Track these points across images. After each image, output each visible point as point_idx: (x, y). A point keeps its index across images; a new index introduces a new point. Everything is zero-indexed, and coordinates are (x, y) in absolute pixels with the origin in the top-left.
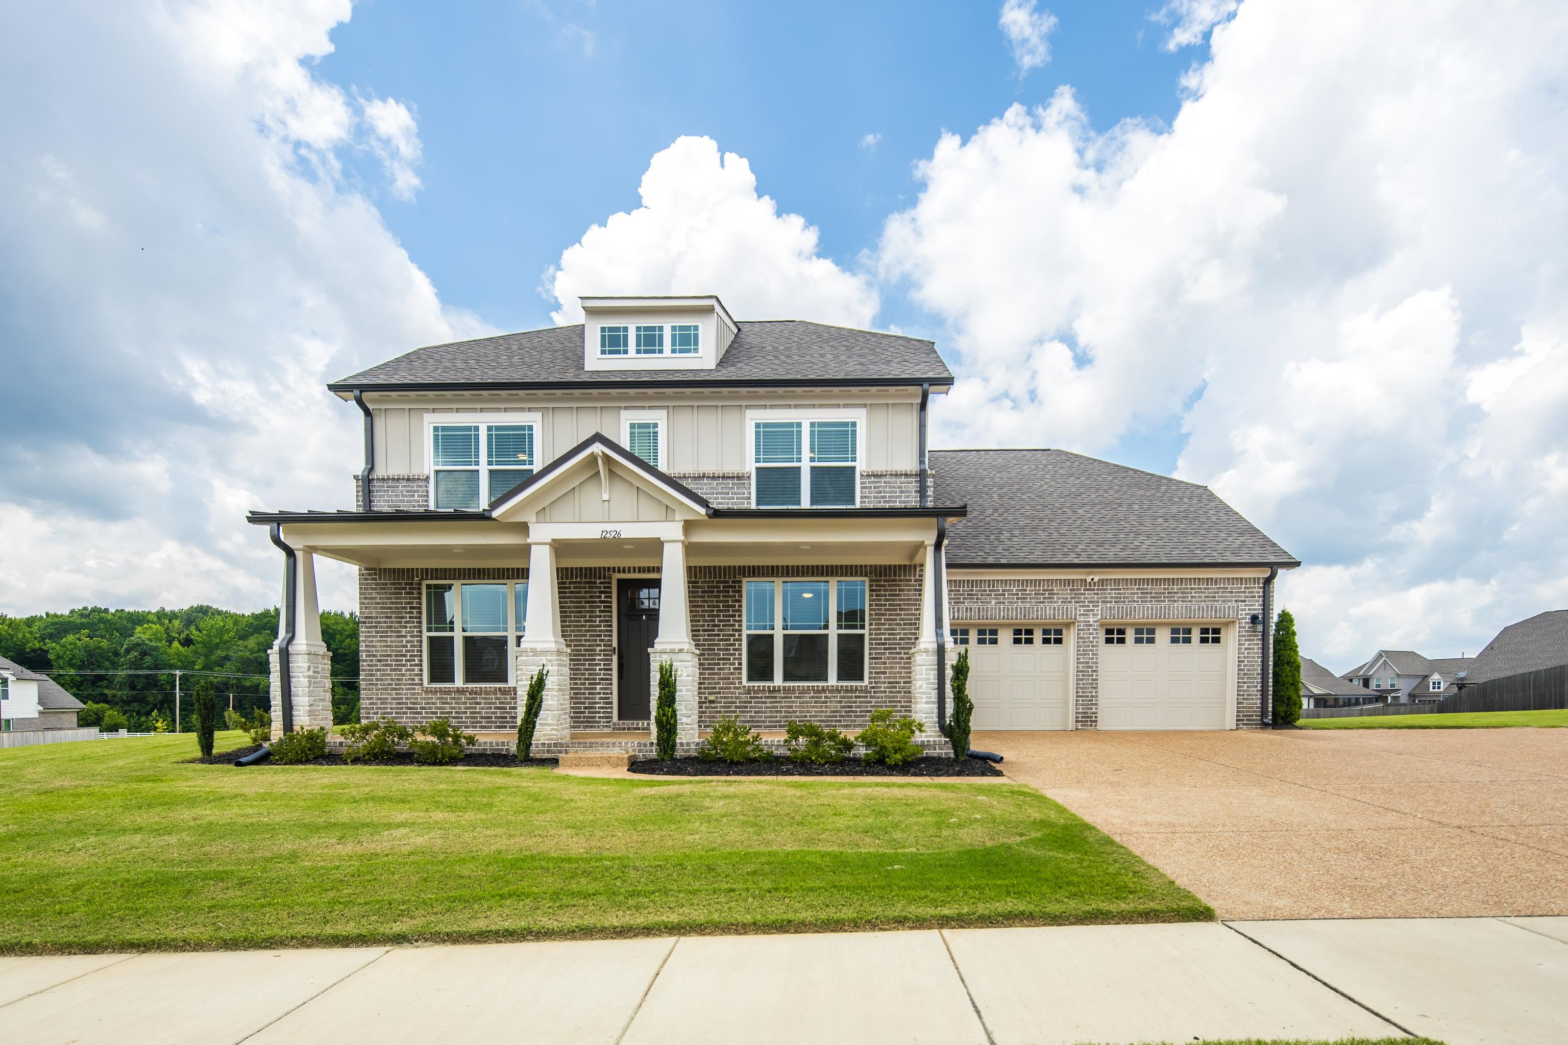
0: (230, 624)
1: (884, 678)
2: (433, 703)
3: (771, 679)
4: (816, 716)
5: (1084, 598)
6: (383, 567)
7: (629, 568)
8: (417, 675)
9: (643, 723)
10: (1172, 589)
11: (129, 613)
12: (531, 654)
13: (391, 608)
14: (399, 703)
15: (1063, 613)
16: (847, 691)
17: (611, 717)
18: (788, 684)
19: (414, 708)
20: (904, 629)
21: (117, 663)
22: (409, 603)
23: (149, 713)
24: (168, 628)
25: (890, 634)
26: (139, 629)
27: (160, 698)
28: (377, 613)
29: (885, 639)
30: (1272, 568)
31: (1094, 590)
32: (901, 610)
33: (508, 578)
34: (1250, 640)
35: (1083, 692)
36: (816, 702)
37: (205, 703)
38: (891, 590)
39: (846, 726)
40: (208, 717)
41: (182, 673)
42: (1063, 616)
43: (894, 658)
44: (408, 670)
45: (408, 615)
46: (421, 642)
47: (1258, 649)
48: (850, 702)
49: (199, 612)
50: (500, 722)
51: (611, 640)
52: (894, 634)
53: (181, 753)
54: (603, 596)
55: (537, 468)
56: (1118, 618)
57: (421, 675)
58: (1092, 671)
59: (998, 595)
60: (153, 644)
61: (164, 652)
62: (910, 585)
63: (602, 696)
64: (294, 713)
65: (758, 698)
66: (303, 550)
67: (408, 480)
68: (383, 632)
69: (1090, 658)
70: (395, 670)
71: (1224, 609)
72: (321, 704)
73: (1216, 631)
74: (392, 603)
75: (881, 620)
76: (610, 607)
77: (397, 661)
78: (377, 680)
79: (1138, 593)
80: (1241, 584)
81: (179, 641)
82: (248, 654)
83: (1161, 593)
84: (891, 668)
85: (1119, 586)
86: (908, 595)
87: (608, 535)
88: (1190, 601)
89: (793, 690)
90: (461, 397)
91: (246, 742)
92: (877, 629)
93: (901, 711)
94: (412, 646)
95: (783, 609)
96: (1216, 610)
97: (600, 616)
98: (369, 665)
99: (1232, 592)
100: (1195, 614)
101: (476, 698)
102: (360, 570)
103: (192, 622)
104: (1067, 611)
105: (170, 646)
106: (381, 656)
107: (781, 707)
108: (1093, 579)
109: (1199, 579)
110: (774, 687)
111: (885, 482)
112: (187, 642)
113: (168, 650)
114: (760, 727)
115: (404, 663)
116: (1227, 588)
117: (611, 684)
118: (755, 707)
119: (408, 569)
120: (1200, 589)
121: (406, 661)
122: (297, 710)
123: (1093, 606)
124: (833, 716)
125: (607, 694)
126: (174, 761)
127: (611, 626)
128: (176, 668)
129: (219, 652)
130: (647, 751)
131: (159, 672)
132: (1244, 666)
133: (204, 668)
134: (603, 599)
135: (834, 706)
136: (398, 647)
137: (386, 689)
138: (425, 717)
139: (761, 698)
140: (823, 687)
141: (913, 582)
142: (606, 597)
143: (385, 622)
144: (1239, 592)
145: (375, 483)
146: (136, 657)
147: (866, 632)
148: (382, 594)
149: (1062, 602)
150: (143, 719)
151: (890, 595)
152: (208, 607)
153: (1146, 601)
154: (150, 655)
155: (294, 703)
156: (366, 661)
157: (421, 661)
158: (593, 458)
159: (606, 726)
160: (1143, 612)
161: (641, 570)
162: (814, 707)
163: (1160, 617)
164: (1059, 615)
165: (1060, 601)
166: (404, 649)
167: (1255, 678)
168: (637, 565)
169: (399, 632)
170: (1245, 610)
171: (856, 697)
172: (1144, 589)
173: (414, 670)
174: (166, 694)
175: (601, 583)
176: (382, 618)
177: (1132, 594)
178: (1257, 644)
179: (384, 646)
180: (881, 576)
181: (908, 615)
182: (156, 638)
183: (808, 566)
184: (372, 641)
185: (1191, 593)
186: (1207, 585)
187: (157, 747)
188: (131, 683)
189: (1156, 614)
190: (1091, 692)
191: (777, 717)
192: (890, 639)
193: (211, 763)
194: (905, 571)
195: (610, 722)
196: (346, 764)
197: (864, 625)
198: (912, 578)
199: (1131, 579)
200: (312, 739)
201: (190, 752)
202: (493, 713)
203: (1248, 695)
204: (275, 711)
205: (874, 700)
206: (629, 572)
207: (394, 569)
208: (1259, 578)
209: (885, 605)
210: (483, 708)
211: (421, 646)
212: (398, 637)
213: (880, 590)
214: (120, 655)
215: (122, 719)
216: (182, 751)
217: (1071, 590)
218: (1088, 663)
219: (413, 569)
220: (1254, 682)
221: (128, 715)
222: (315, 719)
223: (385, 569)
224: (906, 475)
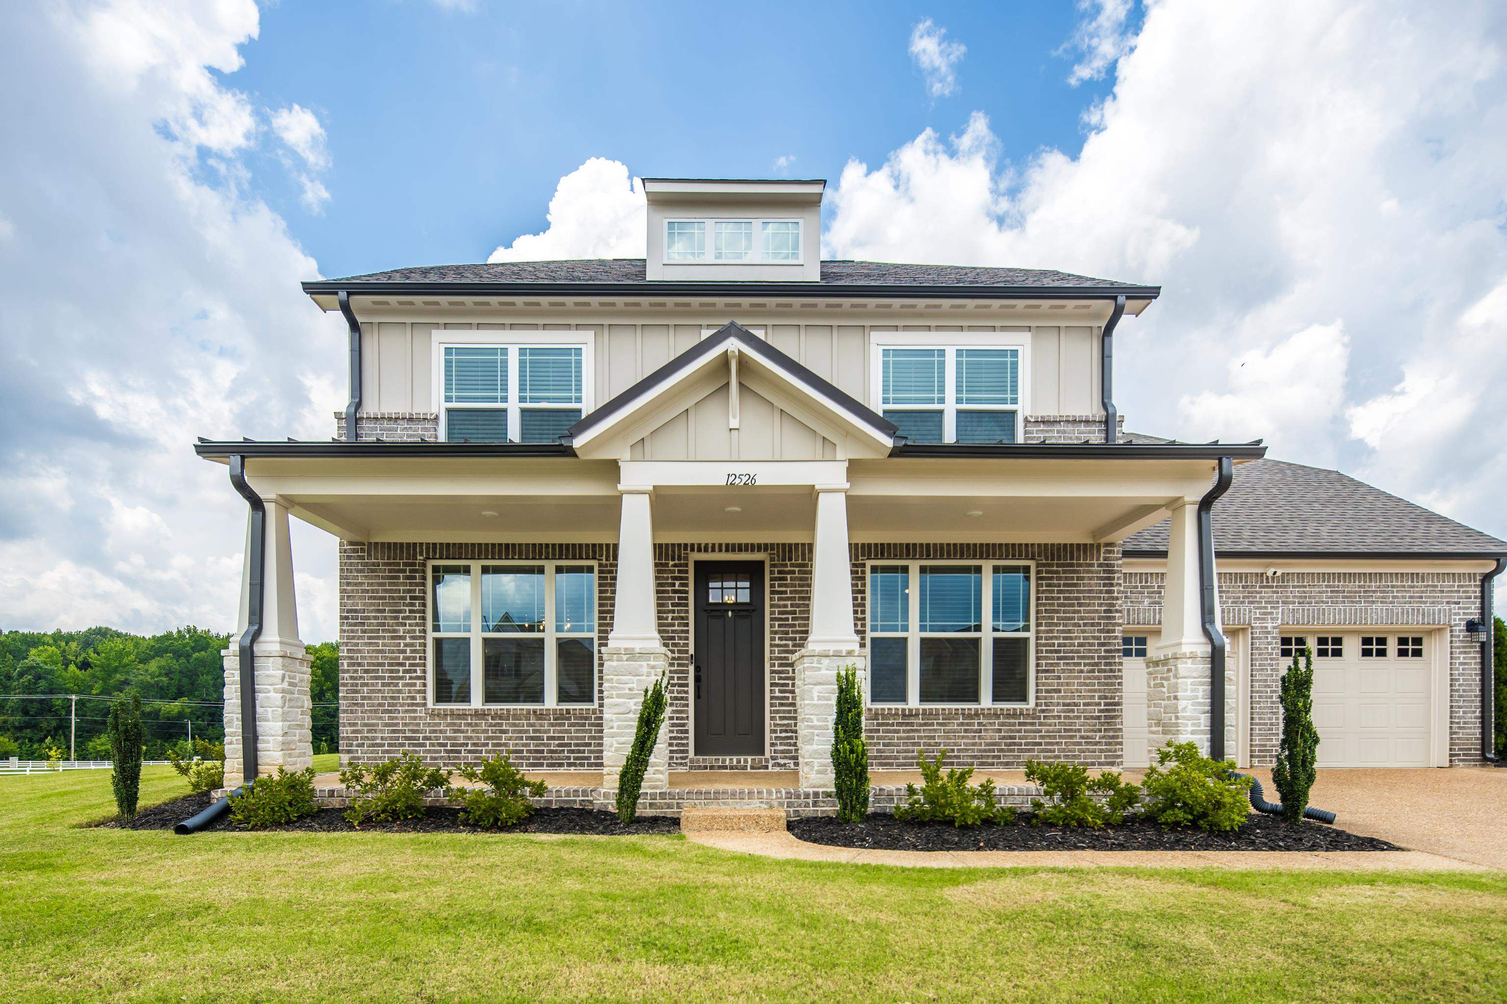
0: (130, 646)
1: (1058, 698)
2: (441, 732)
3: (903, 698)
4: (967, 750)
5: (1261, 597)
6: (373, 540)
7: (714, 545)
8: (419, 692)
9: (731, 760)
10: (1369, 587)
11: (23, 634)
12: (625, 657)
13: (384, 598)
14: (394, 731)
15: (1234, 616)
16: (1008, 716)
17: (687, 751)
18: (928, 706)
19: (414, 739)
20: (1083, 632)
21: (9, 686)
22: (409, 591)
23: (42, 740)
24: (64, 651)
25: (1065, 638)
26: (33, 651)
27: (54, 724)
28: (364, 604)
29: (1059, 645)
30: (1498, 560)
31: (1272, 587)
32: (1080, 605)
33: (547, 558)
34: (1465, 653)
35: (1260, 719)
36: (966, 731)
37: (126, 731)
38: (1066, 579)
39: (1007, 764)
40: (131, 752)
41: (78, 698)
42: (1234, 620)
43: (1071, 671)
44: (408, 685)
45: (407, 608)
46: (425, 645)
47: (1475, 663)
48: (1012, 731)
49: (98, 634)
50: (535, 758)
51: (687, 645)
52: (1071, 638)
53: (86, 807)
54: (677, 583)
55: (587, 407)
56: (1303, 624)
57: (425, 692)
58: (1271, 692)
59: (1153, 593)
60: (48, 667)
61: (60, 676)
62: (1092, 572)
63: (675, 721)
64: (260, 746)
65: (888, 724)
66: (276, 502)
67: (411, 419)
68: (372, 631)
69: (1267, 675)
70: (389, 685)
71: (1434, 613)
72: (298, 731)
73: (1418, 641)
74: (386, 591)
75: (1052, 618)
76: (686, 598)
77: (391, 671)
78: (363, 698)
79: (1327, 592)
80: (1454, 581)
81: (76, 665)
82: (148, 678)
83: (1356, 592)
84: (1068, 684)
85: (1303, 582)
86: (1090, 585)
87: (737, 481)
88: (1391, 603)
89: (936, 714)
90: (485, 307)
91: (179, 787)
92: (1048, 632)
93: (1080, 744)
94: (412, 651)
95: (921, 604)
96: (1423, 615)
97: (673, 612)
98: (352, 678)
99: (1442, 592)
100: (1397, 620)
101: (501, 725)
102: (341, 544)
103: (90, 645)
104: (1239, 614)
105: (66, 669)
106: (369, 664)
107: (920, 738)
108: (1275, 573)
109: (1402, 574)
110: (910, 710)
111: (1058, 432)
112: (85, 665)
113: (64, 673)
114: (891, 764)
115: (401, 674)
116: (1436, 586)
117: (687, 705)
118: (884, 738)
119: (408, 544)
120: (1404, 587)
121: (405, 672)
122: (265, 742)
123: (1271, 607)
124: (989, 751)
125: (682, 718)
126: (74, 823)
127: (687, 625)
128: (72, 693)
129: (118, 676)
130: (800, 806)
131: (55, 697)
132: (1459, 685)
133: (101, 693)
134: (677, 588)
135: (990, 736)
136: (393, 652)
137: (376, 711)
138: (429, 751)
139: (893, 725)
140: (977, 710)
141: (1096, 568)
142: (681, 585)
143: (376, 618)
144: (1452, 591)
145: (365, 424)
146: (29, 680)
147: (1031, 635)
148: (371, 578)
149: (1232, 603)
150: (35, 746)
151: (1065, 585)
152: (106, 628)
153: (1337, 602)
154: (45, 679)
155: (260, 730)
156: (348, 671)
157: (424, 672)
158: (724, 361)
159: (681, 764)
160: (1334, 616)
161: (730, 548)
162: (963, 737)
163: (1355, 623)
164: (1229, 619)
165: (1230, 601)
166: (401, 656)
167: (1473, 701)
168: (724, 542)
169: (395, 631)
170: (1459, 614)
171: (1020, 724)
172: (1334, 587)
173: (415, 685)
174: (61, 720)
175: (675, 565)
176: (372, 611)
177: (1320, 592)
178: (1475, 658)
179: (374, 651)
180: (1053, 559)
181: (1089, 612)
182: (51, 661)
183: (955, 545)
184: (357, 645)
185: (1393, 592)
186: (1412, 582)
187: (49, 796)
188: (24, 708)
189: (1350, 619)
190: (1270, 719)
191: (913, 752)
192: (1065, 645)
193: (135, 827)
194: (1085, 552)
195: (687, 757)
196: (351, 828)
197: (1029, 626)
198: (1095, 561)
199: (1318, 574)
200: (293, 787)
201: (98, 806)
202: (524, 745)
203: (1465, 723)
204: (231, 743)
205: (1044, 728)
206: (713, 550)
207: (389, 544)
208: (1475, 574)
209: (1059, 598)
210: (510, 739)
211: (425, 652)
212: (393, 638)
213: (1051, 578)
214: (12, 678)
215: (13, 746)
216: (87, 803)
217: (1243, 587)
218: (1266, 681)
219: (415, 544)
220: (1471, 707)
221: (20, 741)
222: (290, 755)
223: (376, 544)
224: (1087, 422)
